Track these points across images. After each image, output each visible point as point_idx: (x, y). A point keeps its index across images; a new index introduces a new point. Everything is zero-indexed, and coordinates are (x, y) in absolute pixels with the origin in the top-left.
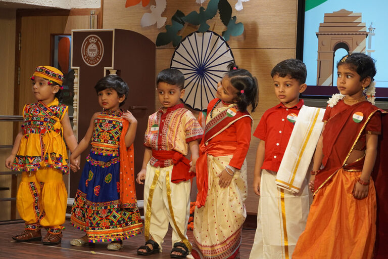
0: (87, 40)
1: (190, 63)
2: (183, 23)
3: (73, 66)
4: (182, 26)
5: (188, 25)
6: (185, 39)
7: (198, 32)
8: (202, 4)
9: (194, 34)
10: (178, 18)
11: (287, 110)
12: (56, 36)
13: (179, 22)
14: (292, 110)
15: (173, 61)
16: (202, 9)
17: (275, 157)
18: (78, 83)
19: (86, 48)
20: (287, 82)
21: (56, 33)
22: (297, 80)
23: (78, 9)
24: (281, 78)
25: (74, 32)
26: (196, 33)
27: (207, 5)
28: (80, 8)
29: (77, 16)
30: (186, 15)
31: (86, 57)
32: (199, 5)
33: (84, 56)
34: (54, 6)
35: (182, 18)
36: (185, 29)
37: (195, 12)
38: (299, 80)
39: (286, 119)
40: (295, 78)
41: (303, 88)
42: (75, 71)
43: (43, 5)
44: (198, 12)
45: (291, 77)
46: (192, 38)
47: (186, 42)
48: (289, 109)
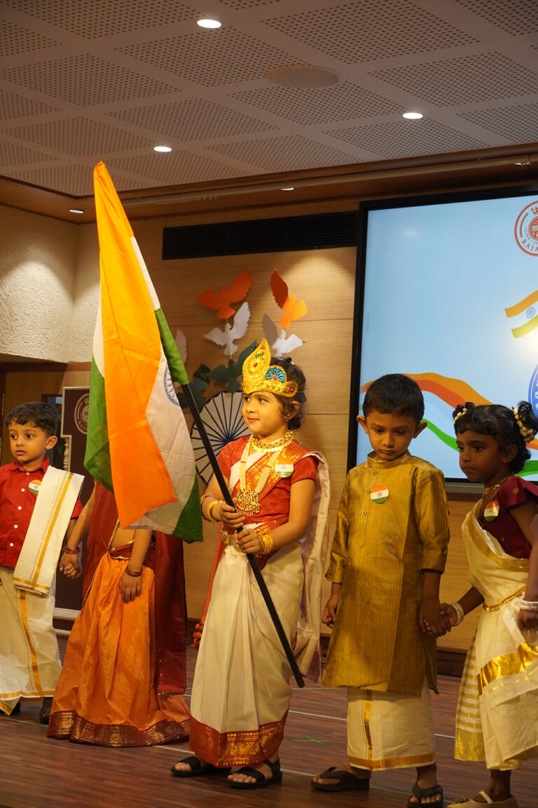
0: (83, 400)
1: (214, 431)
2: (208, 381)
3: (64, 434)
4: (206, 384)
5: (215, 384)
6: (209, 401)
7: (225, 392)
8: (233, 355)
9: (220, 395)
10: (202, 375)
11: (28, 474)
12: (49, 398)
13: (202, 379)
14: (34, 474)
15: (194, 430)
16: (231, 362)
17: (12, 545)
18: (70, 456)
19: (81, 411)
20: (29, 430)
21: (49, 393)
22: (43, 430)
23: (78, 363)
24: (19, 425)
25: (66, 391)
26: (223, 393)
27: (238, 358)
28: (80, 361)
29: (76, 372)
30: (212, 370)
31: (80, 423)
32: (228, 357)
33: (78, 421)
34: (46, 358)
35: (207, 375)
36: (210, 388)
37: (222, 366)
38: (45, 430)
39: (27, 488)
40: (40, 426)
41: (51, 443)
42: (66, 440)
43: (31, 357)
44: (227, 367)
45: (34, 425)
46: (218, 399)
47: (210, 405)
48: (30, 472)
